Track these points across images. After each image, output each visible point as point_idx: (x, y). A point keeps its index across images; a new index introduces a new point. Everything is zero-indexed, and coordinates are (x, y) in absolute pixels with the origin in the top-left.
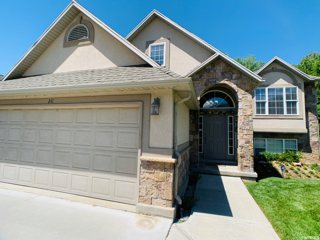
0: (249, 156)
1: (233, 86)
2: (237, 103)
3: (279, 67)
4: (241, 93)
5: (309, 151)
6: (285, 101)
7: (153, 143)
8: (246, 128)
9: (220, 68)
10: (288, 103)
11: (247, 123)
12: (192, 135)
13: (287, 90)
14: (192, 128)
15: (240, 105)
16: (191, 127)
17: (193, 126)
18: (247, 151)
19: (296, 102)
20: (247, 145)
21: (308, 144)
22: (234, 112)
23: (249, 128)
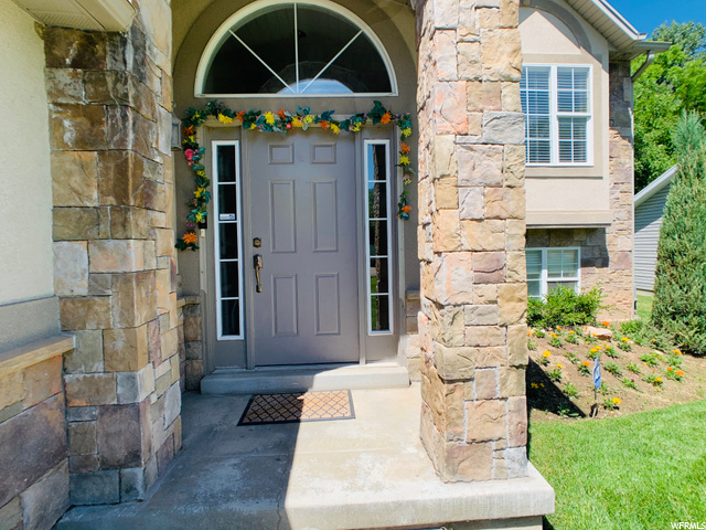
0: (500, 372)
6: (554, 114)
8: (477, 175)
10: (564, 124)
11: (488, 134)
12: (81, 246)
13: (563, 76)
14: (76, 181)
16: (70, 174)
17: (83, 166)
18: (485, 335)
20: (490, 290)
23: (496, 175)
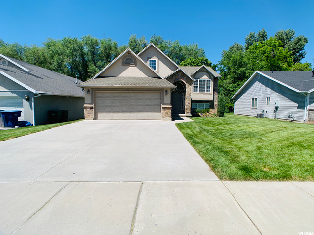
0: (189, 109)
1: (185, 82)
2: (186, 89)
3: (204, 70)
4: (187, 85)
5: (214, 108)
6: (206, 86)
7: (165, 103)
9: (180, 74)
10: (207, 87)
13: (207, 81)
15: (187, 90)
19: (210, 87)
20: (189, 105)
21: (214, 106)
22: (185, 92)
23: (190, 98)
